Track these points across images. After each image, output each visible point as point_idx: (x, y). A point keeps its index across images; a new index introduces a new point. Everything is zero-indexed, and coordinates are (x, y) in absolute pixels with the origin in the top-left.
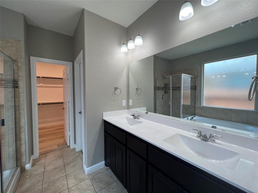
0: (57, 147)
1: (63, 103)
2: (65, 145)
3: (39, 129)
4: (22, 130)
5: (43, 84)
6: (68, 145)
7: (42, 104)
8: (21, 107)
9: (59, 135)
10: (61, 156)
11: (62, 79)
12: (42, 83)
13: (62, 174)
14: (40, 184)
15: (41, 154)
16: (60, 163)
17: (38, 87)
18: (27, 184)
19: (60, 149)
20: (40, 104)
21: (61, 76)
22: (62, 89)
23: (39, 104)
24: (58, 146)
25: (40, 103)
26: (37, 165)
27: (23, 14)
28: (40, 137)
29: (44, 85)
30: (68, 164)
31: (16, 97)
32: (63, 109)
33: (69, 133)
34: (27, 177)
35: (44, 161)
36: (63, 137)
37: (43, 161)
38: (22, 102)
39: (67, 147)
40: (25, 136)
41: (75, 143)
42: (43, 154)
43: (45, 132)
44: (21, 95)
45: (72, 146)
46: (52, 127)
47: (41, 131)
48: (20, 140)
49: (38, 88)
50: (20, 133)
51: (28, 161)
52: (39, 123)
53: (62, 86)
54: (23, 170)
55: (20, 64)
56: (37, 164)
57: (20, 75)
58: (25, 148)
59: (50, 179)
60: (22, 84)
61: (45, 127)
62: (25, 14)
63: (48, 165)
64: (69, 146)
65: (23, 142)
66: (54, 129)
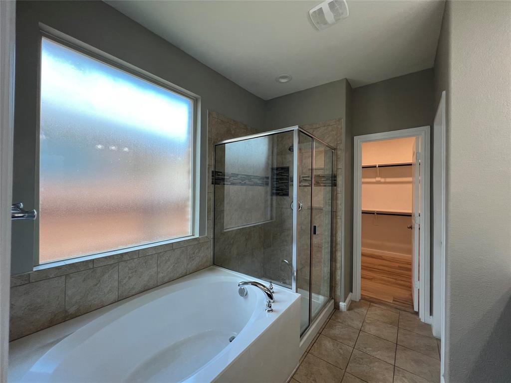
0: (391, 302)
1: (411, 216)
2: (407, 305)
3: (363, 255)
4: (338, 247)
5: (381, 177)
6: (416, 309)
7: (377, 214)
8: (339, 214)
9: (402, 280)
10: (396, 324)
11: (411, 165)
12: (379, 177)
13: (388, 357)
14: (352, 344)
15: (363, 298)
16: (389, 333)
17: (364, 183)
18: (337, 331)
19: (397, 309)
20: (374, 214)
21: (409, 159)
22: (410, 186)
23: (364, 213)
24: (394, 300)
25: (374, 211)
26: (354, 312)
27: (346, 78)
28: (364, 268)
29: (383, 180)
30: (405, 348)
31: (334, 198)
32: (411, 228)
33: (420, 285)
34: (339, 320)
35: (366, 312)
36: (410, 288)
37: (363, 310)
38: (340, 207)
39: (412, 313)
40: (341, 255)
41: (431, 313)
42: (368, 301)
43: (379, 265)
44: (339, 196)
45: (424, 316)
46: (393, 260)
47: (365, 258)
48: (336, 261)
49: (364, 186)
50: (336, 251)
51: (343, 296)
53: (410, 179)
54: (337, 307)
56: (356, 310)
57: (339, 167)
58: (340, 275)
59: (365, 348)
60: (341, 181)
61: (381, 257)
62: (347, 78)
63: (369, 324)
64: (417, 313)
65: (338, 265)
66: (397, 265)
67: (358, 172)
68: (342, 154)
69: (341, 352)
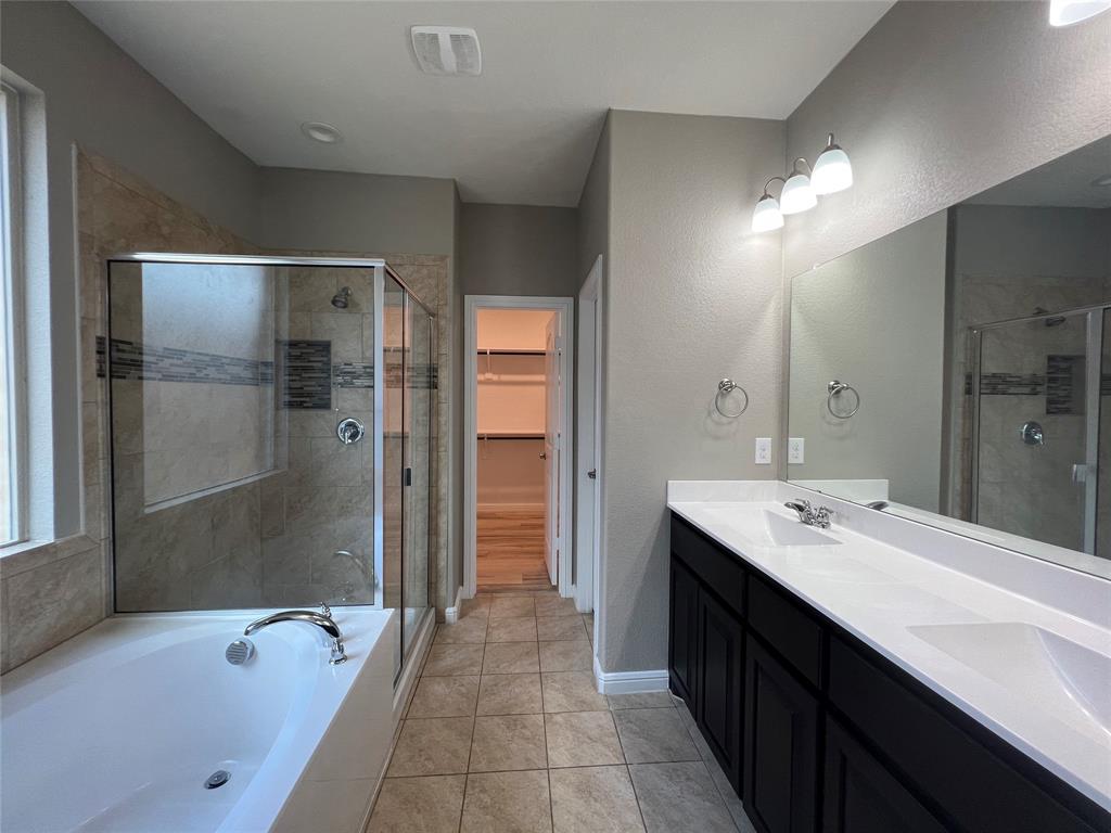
0: (521, 582)
1: (543, 438)
2: (542, 582)
3: (480, 517)
4: (442, 505)
5: (494, 373)
6: (554, 583)
7: (489, 438)
8: (443, 441)
9: (529, 546)
10: (532, 613)
11: (544, 354)
12: (490, 372)
13: (530, 664)
14: (476, 670)
15: (480, 590)
16: (526, 630)
17: (480, 382)
18: (449, 659)
19: (529, 590)
20: (483, 438)
21: (542, 347)
22: (543, 388)
23: (480, 438)
24: (524, 579)
25: (483, 435)
26: (472, 617)
27: (454, 181)
28: (480, 539)
29: (495, 378)
30: (549, 642)
31: (433, 412)
32: (544, 457)
33: (558, 543)
34: (450, 641)
35: (488, 611)
36: (542, 554)
37: (484, 610)
38: (443, 428)
39: (549, 590)
40: (446, 522)
41: (574, 581)
42: (487, 592)
43: (494, 529)
44: (444, 406)
45: (566, 590)
46: (511, 516)
47: (484, 522)
48: (437, 534)
49: (481, 389)
50: (438, 512)
51: (451, 599)
52: (481, 498)
53: (542, 378)
54: (440, 620)
55: (442, 323)
56: (472, 614)
57: (443, 351)
58: (446, 559)
59: (498, 667)
60: (446, 378)
61: (493, 514)
62: (457, 179)
63: (497, 628)
64: (556, 588)
65: (442, 540)
66: (519, 522)
67: (472, 362)
68: (448, 327)
69: (463, 690)
